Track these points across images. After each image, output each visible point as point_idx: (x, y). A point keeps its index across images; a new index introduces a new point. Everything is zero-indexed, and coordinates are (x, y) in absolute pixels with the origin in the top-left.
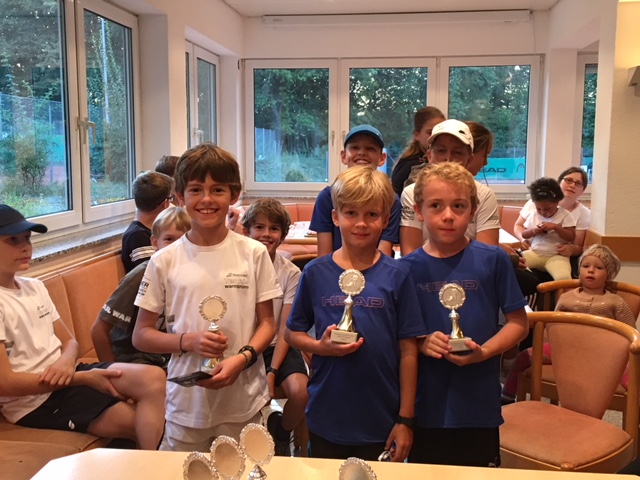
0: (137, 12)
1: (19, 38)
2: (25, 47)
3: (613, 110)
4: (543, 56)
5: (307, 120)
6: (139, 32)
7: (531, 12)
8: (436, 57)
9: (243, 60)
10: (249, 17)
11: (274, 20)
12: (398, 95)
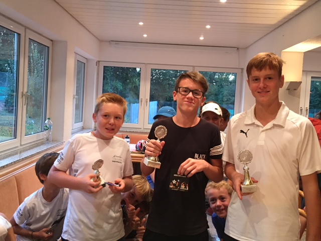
0: (52, 39)
4: (243, 69)
5: (119, 85)
6: (53, 49)
7: (238, 49)
8: (193, 66)
10: (103, 41)
11: (116, 44)
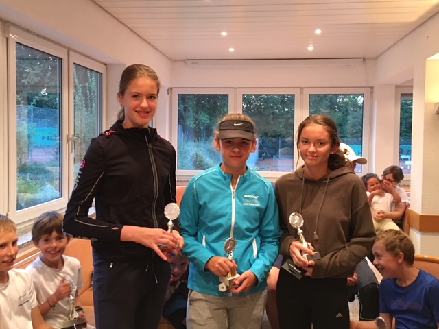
0: (106, 63)
3: (425, 130)
4: (372, 88)
5: (205, 119)
6: (107, 75)
7: (364, 60)
8: (301, 88)
9: (171, 88)
10: (175, 61)
11: (193, 63)
12: (266, 102)
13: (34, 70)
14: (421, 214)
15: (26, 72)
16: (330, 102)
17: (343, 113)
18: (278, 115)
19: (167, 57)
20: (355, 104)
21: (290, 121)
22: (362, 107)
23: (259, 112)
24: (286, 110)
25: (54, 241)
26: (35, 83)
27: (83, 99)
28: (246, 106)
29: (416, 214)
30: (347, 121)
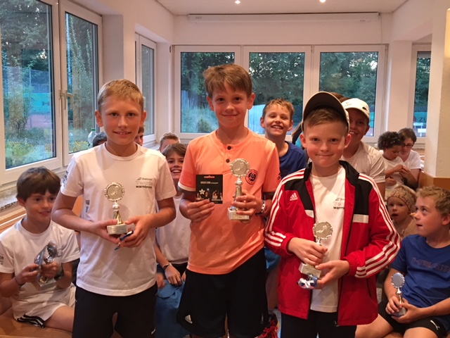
0: (102, 14)
1: (8, 24)
2: (11, 30)
3: (442, 87)
4: (387, 45)
6: (103, 27)
7: (380, 14)
8: (311, 45)
9: (174, 46)
10: (178, 15)
11: (196, 18)
13: (32, 31)
14: (435, 177)
15: (23, 34)
16: (342, 67)
17: (355, 79)
18: (287, 81)
19: (168, 11)
20: (368, 70)
21: (299, 87)
22: (375, 72)
23: (268, 78)
24: (296, 75)
25: (46, 201)
26: (34, 46)
27: (83, 61)
28: (254, 71)
29: (431, 177)
30: (359, 87)
